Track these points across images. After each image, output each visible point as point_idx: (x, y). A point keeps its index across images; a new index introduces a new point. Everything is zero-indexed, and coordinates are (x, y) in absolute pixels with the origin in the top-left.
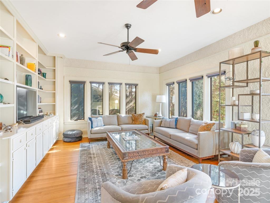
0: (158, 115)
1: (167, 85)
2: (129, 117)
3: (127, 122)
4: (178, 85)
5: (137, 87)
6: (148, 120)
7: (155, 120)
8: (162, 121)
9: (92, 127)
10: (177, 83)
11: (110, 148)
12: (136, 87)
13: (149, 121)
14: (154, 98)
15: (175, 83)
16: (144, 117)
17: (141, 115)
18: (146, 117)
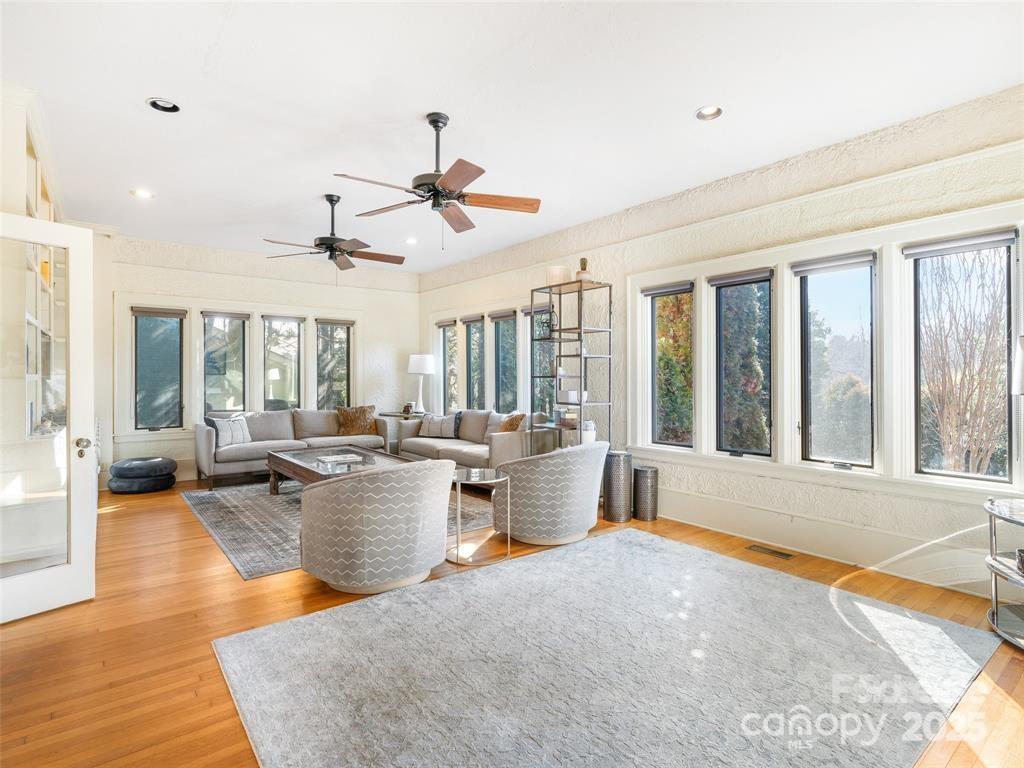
0: (414, 409)
1: (440, 327)
2: (328, 416)
3: (324, 430)
4: (465, 327)
5: (351, 329)
6: (384, 423)
7: (404, 422)
8: (421, 423)
9: (217, 446)
10: (464, 323)
11: (277, 494)
12: (348, 329)
13: (388, 424)
14: (403, 364)
15: (459, 323)
16: (375, 415)
17: (363, 410)
18: (380, 415)
